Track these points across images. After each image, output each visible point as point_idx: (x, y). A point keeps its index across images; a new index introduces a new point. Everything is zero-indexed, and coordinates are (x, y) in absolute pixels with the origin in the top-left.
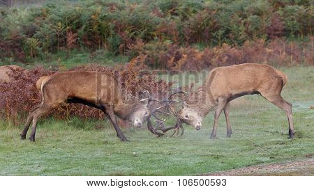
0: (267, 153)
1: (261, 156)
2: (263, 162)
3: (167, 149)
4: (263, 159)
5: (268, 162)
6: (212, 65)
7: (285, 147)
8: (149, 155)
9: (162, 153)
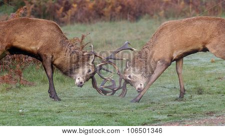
0: (164, 111)
1: (158, 114)
2: (160, 120)
3: (56, 107)
4: (160, 117)
5: (165, 120)
6: (105, 16)
7: (184, 104)
8: (37, 113)
9: (50, 111)
